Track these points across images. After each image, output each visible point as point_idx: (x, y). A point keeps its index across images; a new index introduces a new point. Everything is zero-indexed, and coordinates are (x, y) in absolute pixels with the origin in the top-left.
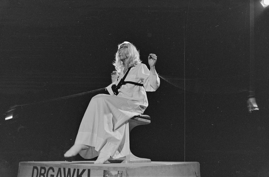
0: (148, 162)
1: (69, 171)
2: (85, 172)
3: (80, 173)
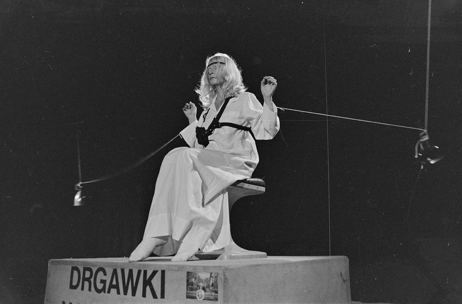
0: (261, 256)
1: (131, 274)
2: (157, 275)
3: (148, 277)
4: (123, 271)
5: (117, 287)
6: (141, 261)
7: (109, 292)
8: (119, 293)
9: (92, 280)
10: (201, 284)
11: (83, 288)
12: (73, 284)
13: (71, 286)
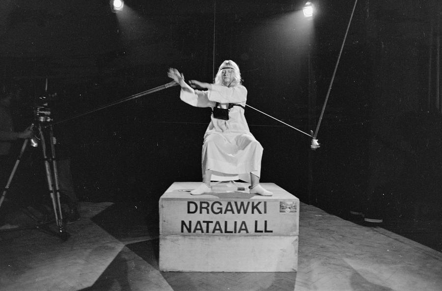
1: (242, 204)
2: (261, 203)
3: (255, 205)
4: (236, 203)
5: (232, 210)
6: (202, 195)
7: (225, 213)
8: (233, 213)
9: (210, 208)
10: (288, 206)
11: (201, 213)
12: (191, 211)
13: (189, 212)
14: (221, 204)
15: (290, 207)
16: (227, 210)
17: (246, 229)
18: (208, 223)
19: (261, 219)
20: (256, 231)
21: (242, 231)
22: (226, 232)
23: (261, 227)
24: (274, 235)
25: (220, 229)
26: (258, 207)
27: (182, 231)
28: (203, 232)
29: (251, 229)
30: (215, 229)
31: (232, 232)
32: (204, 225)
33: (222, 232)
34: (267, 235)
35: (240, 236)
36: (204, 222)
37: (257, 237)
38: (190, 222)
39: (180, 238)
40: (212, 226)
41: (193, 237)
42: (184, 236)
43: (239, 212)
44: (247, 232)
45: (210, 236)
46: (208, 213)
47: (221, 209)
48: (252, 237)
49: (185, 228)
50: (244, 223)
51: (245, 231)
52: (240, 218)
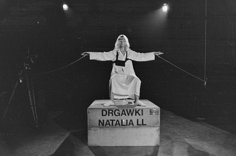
1: (130, 110)
2: (140, 110)
3: (137, 111)
5: (125, 114)
6: (109, 106)
7: (121, 115)
8: (126, 115)
9: (113, 113)
11: (109, 115)
12: (104, 114)
13: (103, 115)
14: (119, 111)
15: (155, 112)
16: (122, 114)
17: (132, 124)
18: (113, 121)
19: (140, 118)
20: (138, 124)
21: (130, 125)
22: (122, 125)
23: (140, 122)
24: (147, 127)
25: (119, 124)
26: (139, 112)
27: (99, 125)
28: (110, 125)
29: (135, 123)
30: (116, 124)
31: (125, 125)
32: (111, 122)
33: (120, 125)
34: (143, 127)
35: (129, 127)
36: (110, 120)
37: (138, 128)
38: (103, 120)
39: (98, 129)
40: (114, 122)
41: (105, 128)
42: (101, 128)
43: (129, 115)
44: (133, 125)
45: (114, 127)
46: (112, 115)
47: (119, 113)
48: (136, 128)
49: (101, 124)
50: (131, 120)
51: (132, 125)
52: (129, 118)
